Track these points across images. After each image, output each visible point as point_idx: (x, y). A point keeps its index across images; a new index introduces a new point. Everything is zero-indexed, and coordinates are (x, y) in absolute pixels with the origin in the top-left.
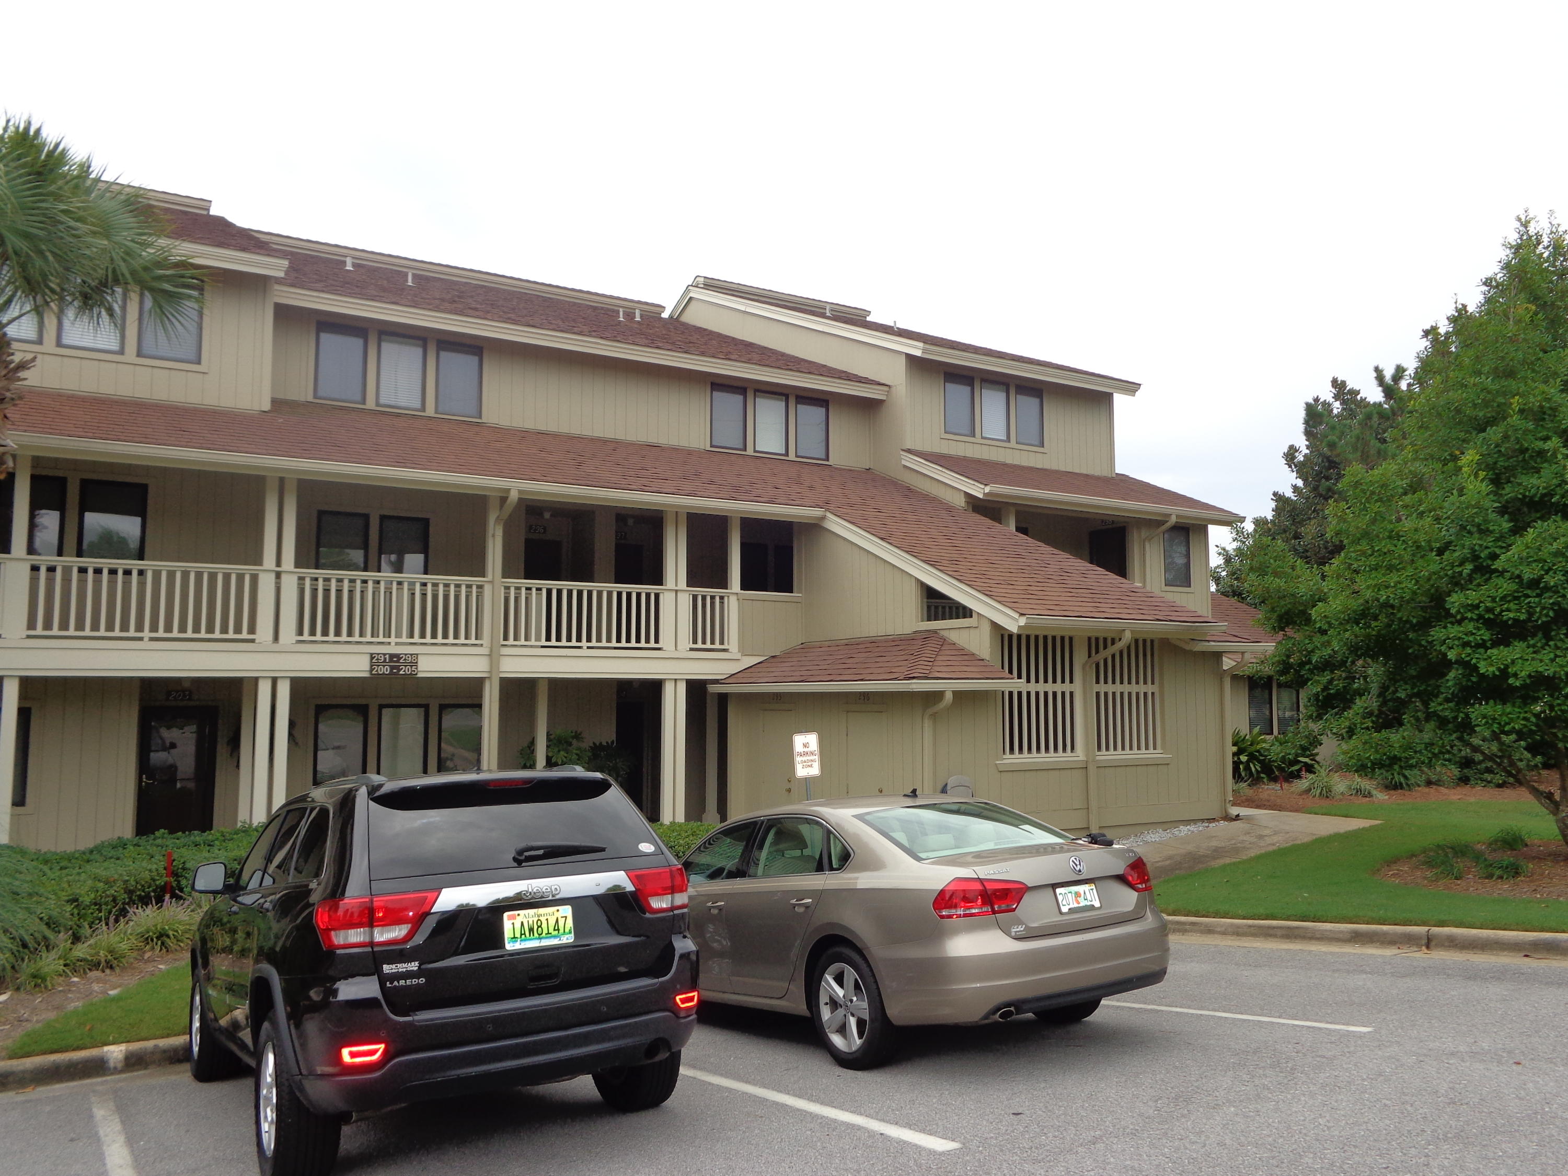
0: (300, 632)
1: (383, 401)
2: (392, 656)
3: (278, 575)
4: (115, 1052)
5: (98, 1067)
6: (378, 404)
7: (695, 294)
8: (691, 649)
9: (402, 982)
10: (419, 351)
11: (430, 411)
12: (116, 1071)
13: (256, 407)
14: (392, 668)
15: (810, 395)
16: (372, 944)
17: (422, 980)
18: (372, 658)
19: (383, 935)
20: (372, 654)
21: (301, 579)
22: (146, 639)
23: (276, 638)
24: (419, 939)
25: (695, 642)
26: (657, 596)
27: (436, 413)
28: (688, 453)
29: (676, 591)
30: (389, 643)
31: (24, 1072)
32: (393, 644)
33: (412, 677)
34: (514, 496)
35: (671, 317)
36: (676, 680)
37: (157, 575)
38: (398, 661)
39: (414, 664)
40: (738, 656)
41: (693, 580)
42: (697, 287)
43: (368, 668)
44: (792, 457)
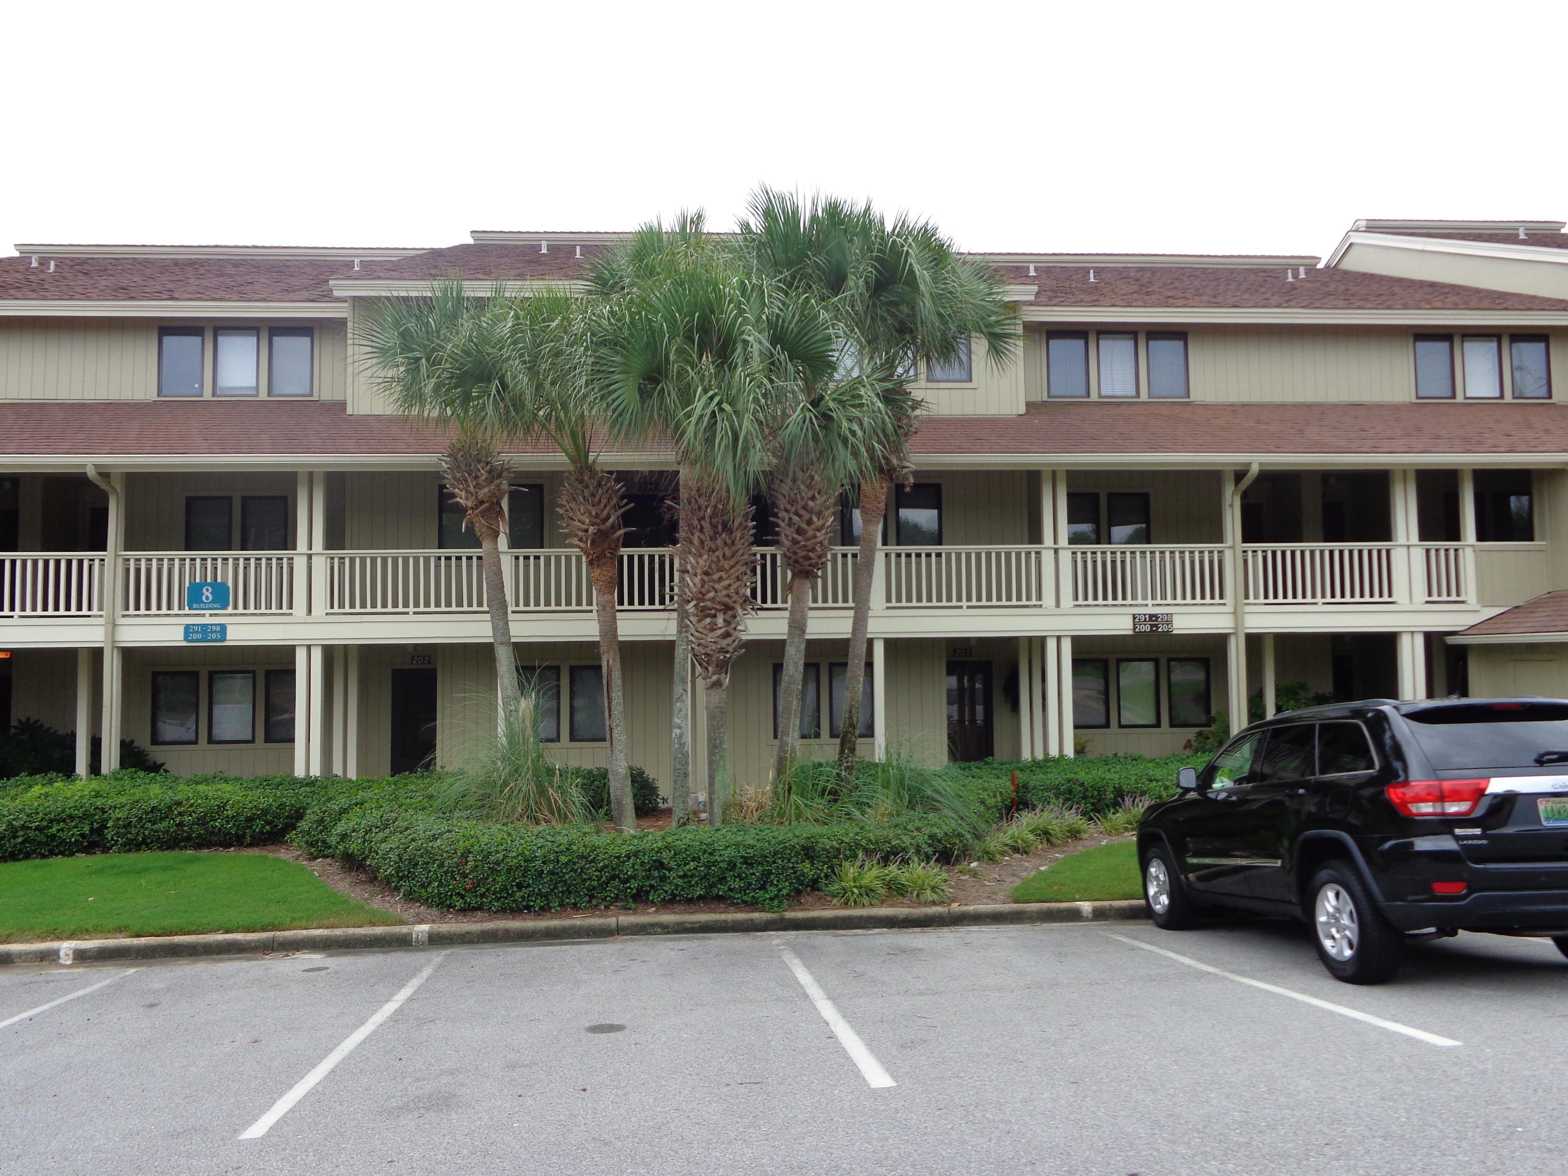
0: (1076, 598)
1: (1103, 393)
2: (1151, 616)
3: (1056, 551)
4: (1086, 907)
5: (1074, 916)
6: (1100, 397)
7: (1356, 238)
8: (1427, 602)
9: (1470, 842)
10: (1131, 343)
11: (1144, 397)
12: (1087, 919)
13: (1015, 413)
14: (1152, 626)
15: (1527, 332)
16: (1444, 814)
17: (1484, 842)
18: (1134, 618)
19: (1453, 808)
20: (1134, 615)
21: (1074, 553)
22: (965, 607)
23: (1058, 604)
24: (1479, 812)
25: (1430, 595)
26: (1388, 552)
27: (1149, 397)
28: (1395, 408)
29: (1408, 546)
30: (1147, 605)
31: (1032, 912)
32: (1150, 605)
33: (1168, 634)
34: (1255, 469)
35: (1327, 266)
36: (1412, 632)
37: (949, 555)
38: (1156, 620)
39: (1169, 622)
40: (1478, 607)
41: (1425, 535)
42: (1356, 231)
43: (1131, 627)
44: (1508, 398)
